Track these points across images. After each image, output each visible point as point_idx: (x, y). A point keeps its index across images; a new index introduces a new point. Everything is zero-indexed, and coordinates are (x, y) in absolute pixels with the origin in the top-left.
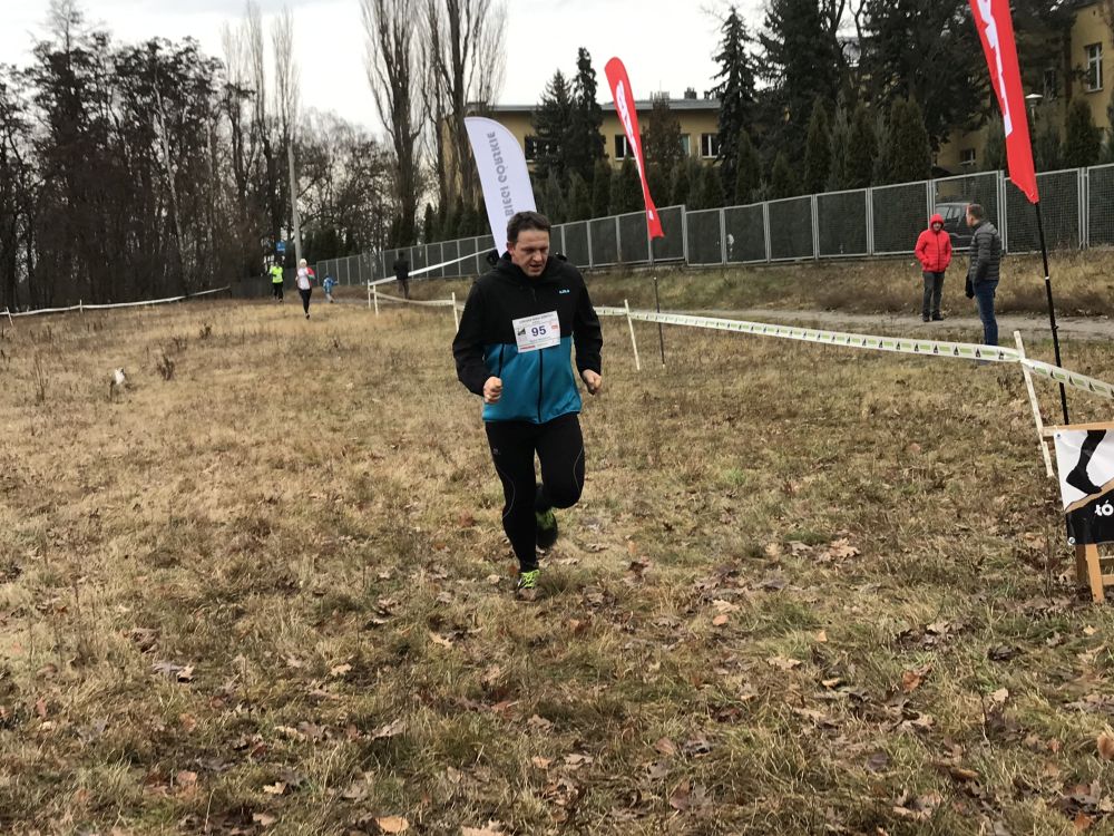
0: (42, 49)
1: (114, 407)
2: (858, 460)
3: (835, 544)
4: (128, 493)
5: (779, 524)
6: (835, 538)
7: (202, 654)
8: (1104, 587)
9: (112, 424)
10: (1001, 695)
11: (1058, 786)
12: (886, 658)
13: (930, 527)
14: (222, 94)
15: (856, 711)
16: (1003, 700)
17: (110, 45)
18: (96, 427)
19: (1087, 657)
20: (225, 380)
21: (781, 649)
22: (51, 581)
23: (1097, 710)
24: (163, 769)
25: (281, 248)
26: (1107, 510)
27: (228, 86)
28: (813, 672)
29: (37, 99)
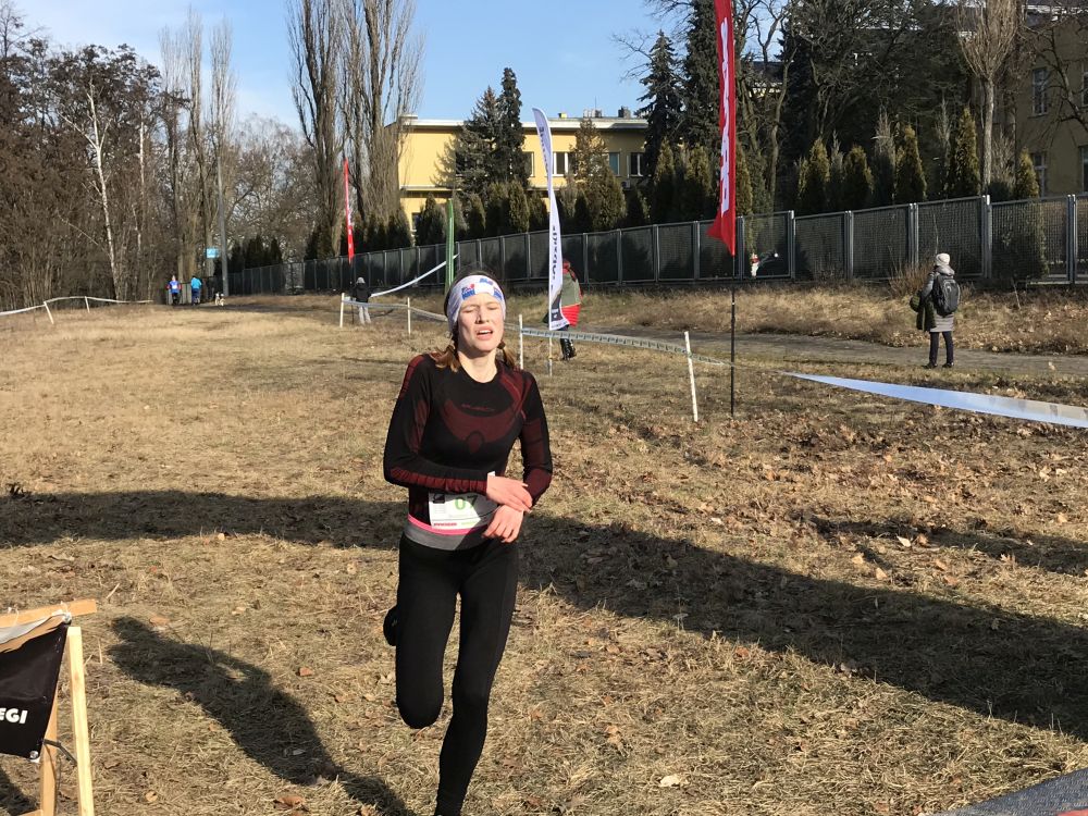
14: (157, 103)
17: (47, 51)
27: (165, 94)
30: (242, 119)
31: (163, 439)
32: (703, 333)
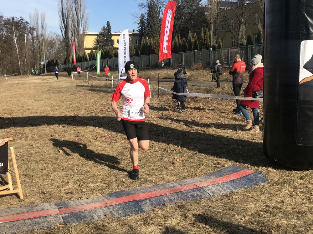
27: (30, 28)
30: (48, 33)
31: (33, 105)
32: (152, 79)
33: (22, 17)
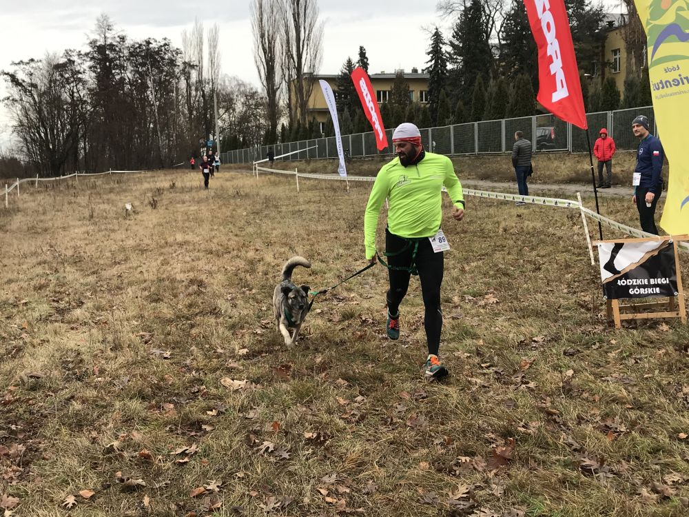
0: (93, 43)
1: (128, 222)
2: (498, 255)
3: (487, 296)
4: (135, 265)
5: (459, 286)
6: (486, 294)
7: (175, 345)
8: (622, 321)
9: (127, 230)
10: (570, 373)
11: (599, 418)
12: (513, 353)
13: (534, 289)
14: (181, 68)
15: (498, 379)
16: (571, 375)
17: (126, 42)
18: (119, 232)
19: (612, 355)
20: (183, 209)
21: (461, 348)
22: (99, 308)
23: (617, 381)
24: (157, 402)
25: (210, 144)
26: (624, 282)
27: (185, 63)
28: (477, 360)
29: (90, 68)
33: (168, 38)
